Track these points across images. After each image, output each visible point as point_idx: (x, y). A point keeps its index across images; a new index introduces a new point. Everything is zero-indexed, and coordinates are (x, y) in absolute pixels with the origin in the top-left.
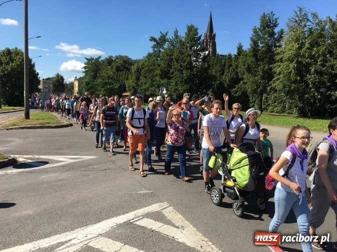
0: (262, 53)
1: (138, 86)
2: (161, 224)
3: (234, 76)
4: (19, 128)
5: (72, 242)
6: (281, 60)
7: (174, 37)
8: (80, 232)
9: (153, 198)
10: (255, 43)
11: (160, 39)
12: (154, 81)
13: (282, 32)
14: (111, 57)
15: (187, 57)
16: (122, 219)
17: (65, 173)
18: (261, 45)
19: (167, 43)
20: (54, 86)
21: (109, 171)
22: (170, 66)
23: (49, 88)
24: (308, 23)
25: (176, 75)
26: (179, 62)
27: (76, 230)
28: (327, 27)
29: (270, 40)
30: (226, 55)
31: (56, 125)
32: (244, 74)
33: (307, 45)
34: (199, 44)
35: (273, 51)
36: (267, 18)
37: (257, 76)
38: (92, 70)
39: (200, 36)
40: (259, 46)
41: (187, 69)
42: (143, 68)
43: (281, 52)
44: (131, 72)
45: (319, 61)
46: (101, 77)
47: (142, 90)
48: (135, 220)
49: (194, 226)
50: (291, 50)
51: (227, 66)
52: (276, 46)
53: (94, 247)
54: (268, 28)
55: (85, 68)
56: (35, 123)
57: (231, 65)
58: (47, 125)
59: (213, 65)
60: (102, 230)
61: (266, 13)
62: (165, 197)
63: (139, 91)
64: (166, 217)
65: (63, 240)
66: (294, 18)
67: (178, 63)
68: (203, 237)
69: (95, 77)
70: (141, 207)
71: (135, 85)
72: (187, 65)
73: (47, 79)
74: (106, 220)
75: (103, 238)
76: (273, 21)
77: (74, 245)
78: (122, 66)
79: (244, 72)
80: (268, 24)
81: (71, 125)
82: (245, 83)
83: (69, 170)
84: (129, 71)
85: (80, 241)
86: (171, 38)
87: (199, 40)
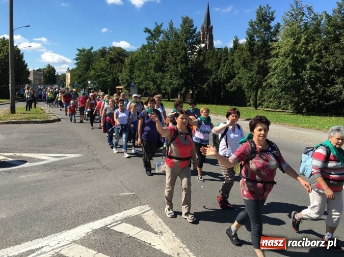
0: (257, 48)
1: (132, 79)
2: (138, 229)
3: (230, 70)
4: (4, 123)
5: (42, 250)
6: (277, 55)
7: (169, 28)
8: (52, 239)
9: (134, 200)
10: (251, 37)
11: (155, 31)
12: (147, 75)
13: (278, 26)
14: (104, 48)
15: (182, 50)
16: (98, 224)
17: (46, 173)
18: (257, 39)
19: (162, 34)
20: (45, 77)
21: (93, 171)
22: (164, 59)
23: (40, 80)
24: (304, 18)
25: (170, 68)
26: (173, 54)
27: (49, 236)
28: (323, 22)
29: (266, 34)
30: (222, 48)
31: (43, 120)
32: (239, 69)
33: (303, 40)
34: (194, 36)
35: (269, 46)
36: (263, 11)
37: (252, 70)
38: (84, 62)
39: (196, 29)
40: (255, 40)
41: (182, 63)
42: (137, 61)
43: (277, 46)
44: (125, 64)
45: (315, 56)
46: (94, 69)
47: (135, 83)
48: (112, 225)
49: (173, 231)
50: (286, 45)
51: (223, 60)
52: (272, 41)
53: (65, 255)
54: (265, 22)
55: (77, 59)
56: (21, 117)
57: (227, 59)
58: (33, 120)
59: (209, 58)
60: (76, 237)
61: (262, 7)
62: (147, 199)
63: (133, 84)
64: (146, 222)
65: (34, 247)
66: (290, 11)
67: (172, 56)
68: (181, 244)
69: (87, 69)
70: (120, 211)
71: (128, 78)
72: (182, 58)
73: (38, 70)
74: (82, 226)
75: (76, 245)
76: (269, 14)
77: (45, 253)
78: (116, 57)
79: (240, 67)
80: (264, 18)
81: (59, 120)
82: (240, 78)
83: (50, 170)
84: (123, 63)
85: (51, 248)
86: (166, 30)
87: (194, 33)
